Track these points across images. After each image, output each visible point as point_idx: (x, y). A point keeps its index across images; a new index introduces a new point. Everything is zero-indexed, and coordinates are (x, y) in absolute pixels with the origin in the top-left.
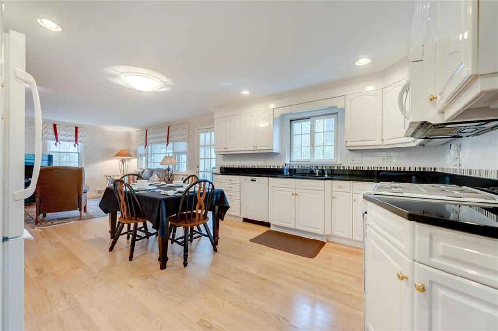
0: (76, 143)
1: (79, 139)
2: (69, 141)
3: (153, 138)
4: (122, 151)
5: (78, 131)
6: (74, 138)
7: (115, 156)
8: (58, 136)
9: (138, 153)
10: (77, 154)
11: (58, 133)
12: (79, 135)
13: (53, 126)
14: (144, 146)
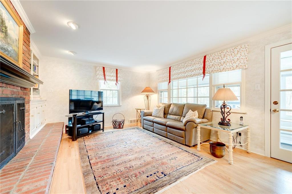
0: (117, 82)
1: (118, 79)
2: (113, 80)
3: (178, 74)
4: (147, 87)
5: (118, 72)
6: (115, 78)
7: (142, 92)
8: (106, 77)
9: (159, 89)
10: (117, 91)
11: (106, 74)
12: (118, 75)
13: (103, 69)
14: (167, 83)
